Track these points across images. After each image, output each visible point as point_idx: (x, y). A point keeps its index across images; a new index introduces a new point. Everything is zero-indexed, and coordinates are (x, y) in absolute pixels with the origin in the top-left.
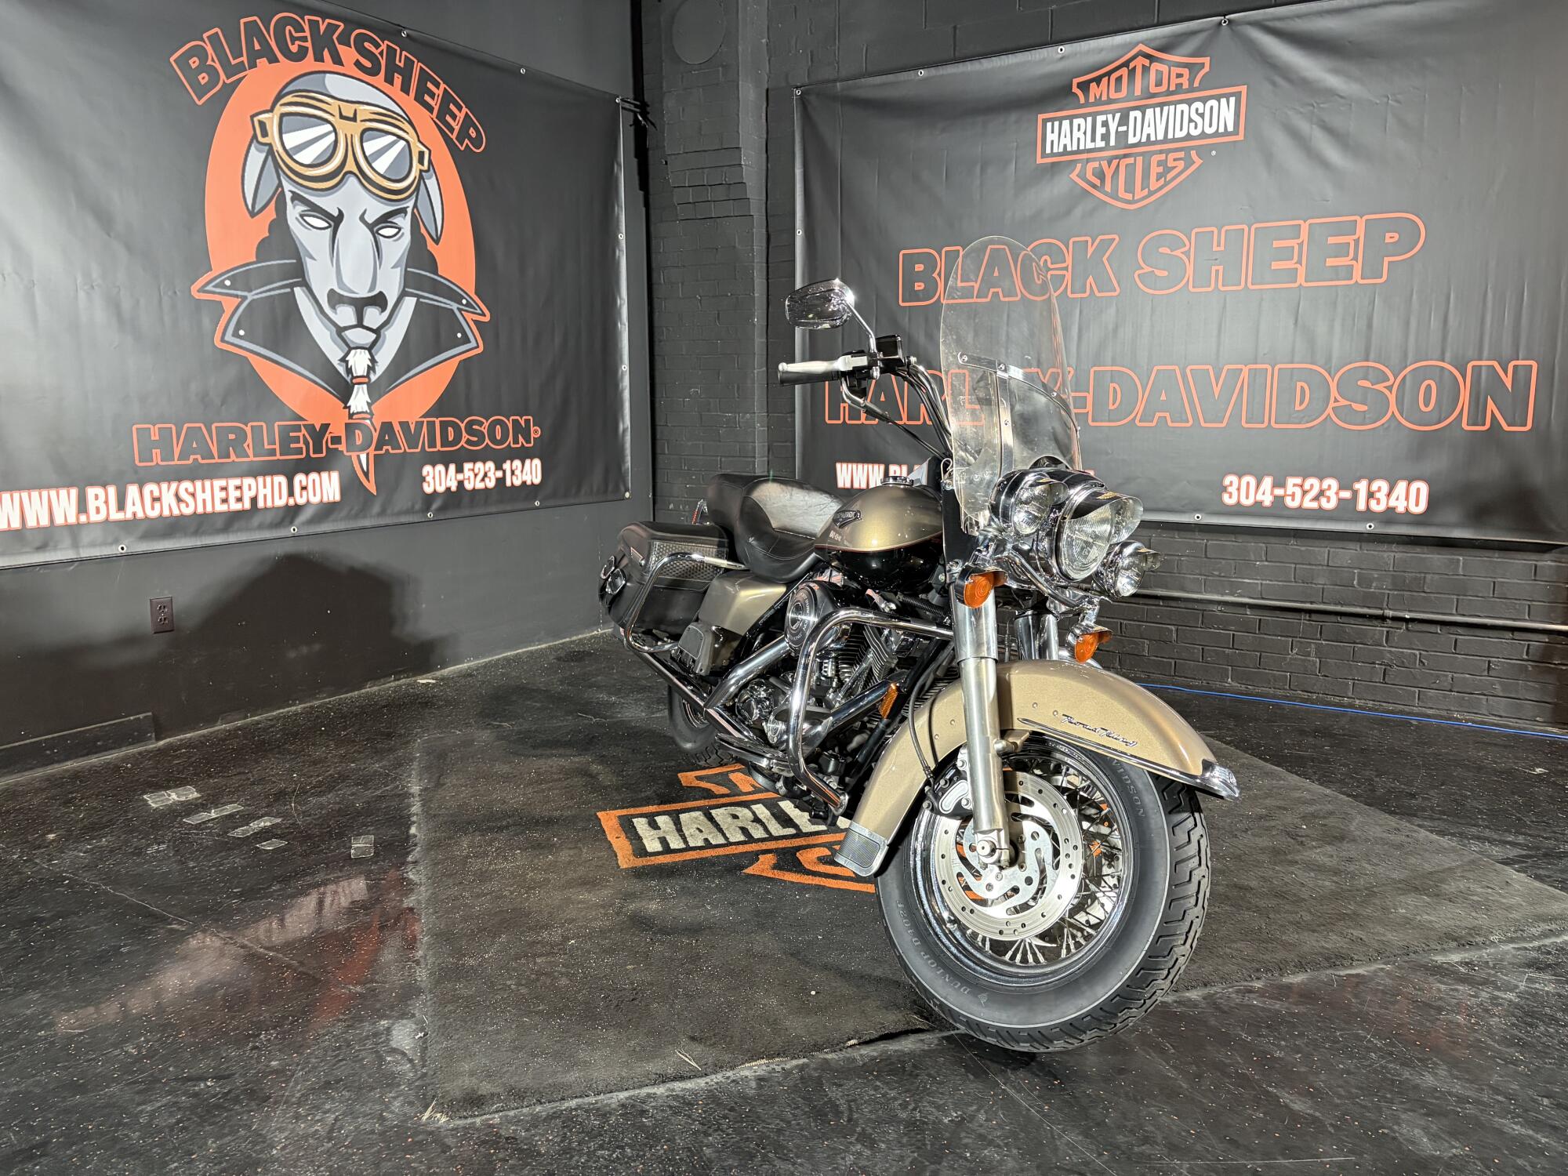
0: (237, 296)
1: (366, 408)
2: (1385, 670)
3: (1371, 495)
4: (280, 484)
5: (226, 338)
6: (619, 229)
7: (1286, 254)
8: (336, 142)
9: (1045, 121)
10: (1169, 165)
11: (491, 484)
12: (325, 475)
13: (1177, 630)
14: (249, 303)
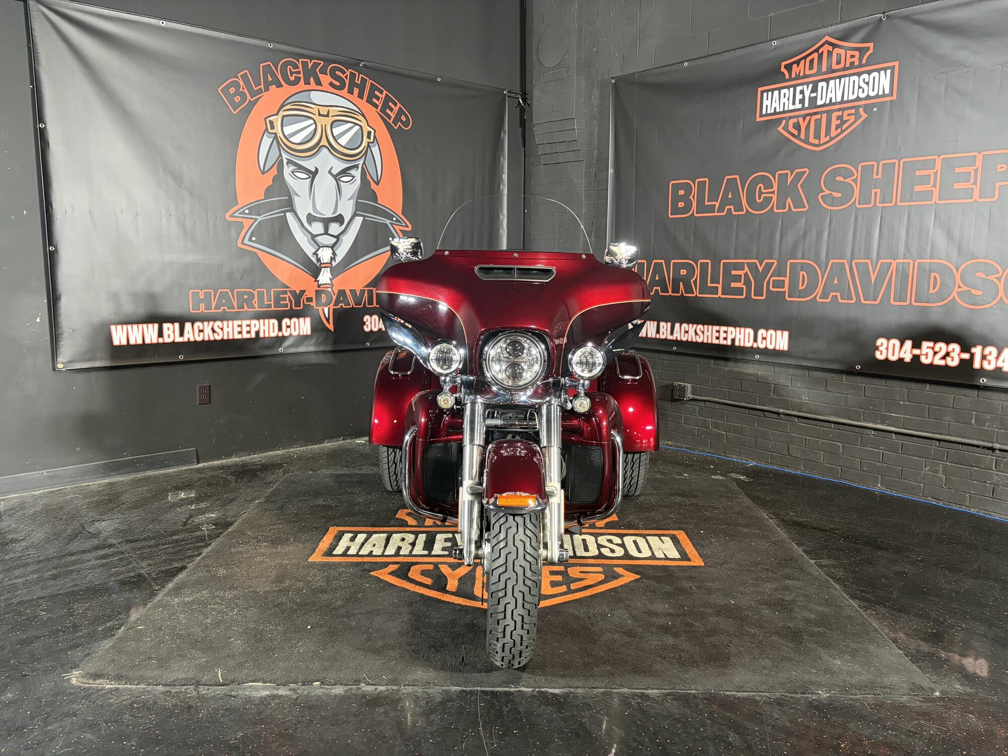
0: (252, 219)
1: (329, 282)
2: (994, 488)
3: (984, 357)
4: (273, 324)
5: (245, 242)
6: (503, 172)
7: (925, 180)
8: (316, 129)
9: (762, 92)
10: (845, 119)
12: (301, 319)
13: (843, 447)
14: (259, 222)
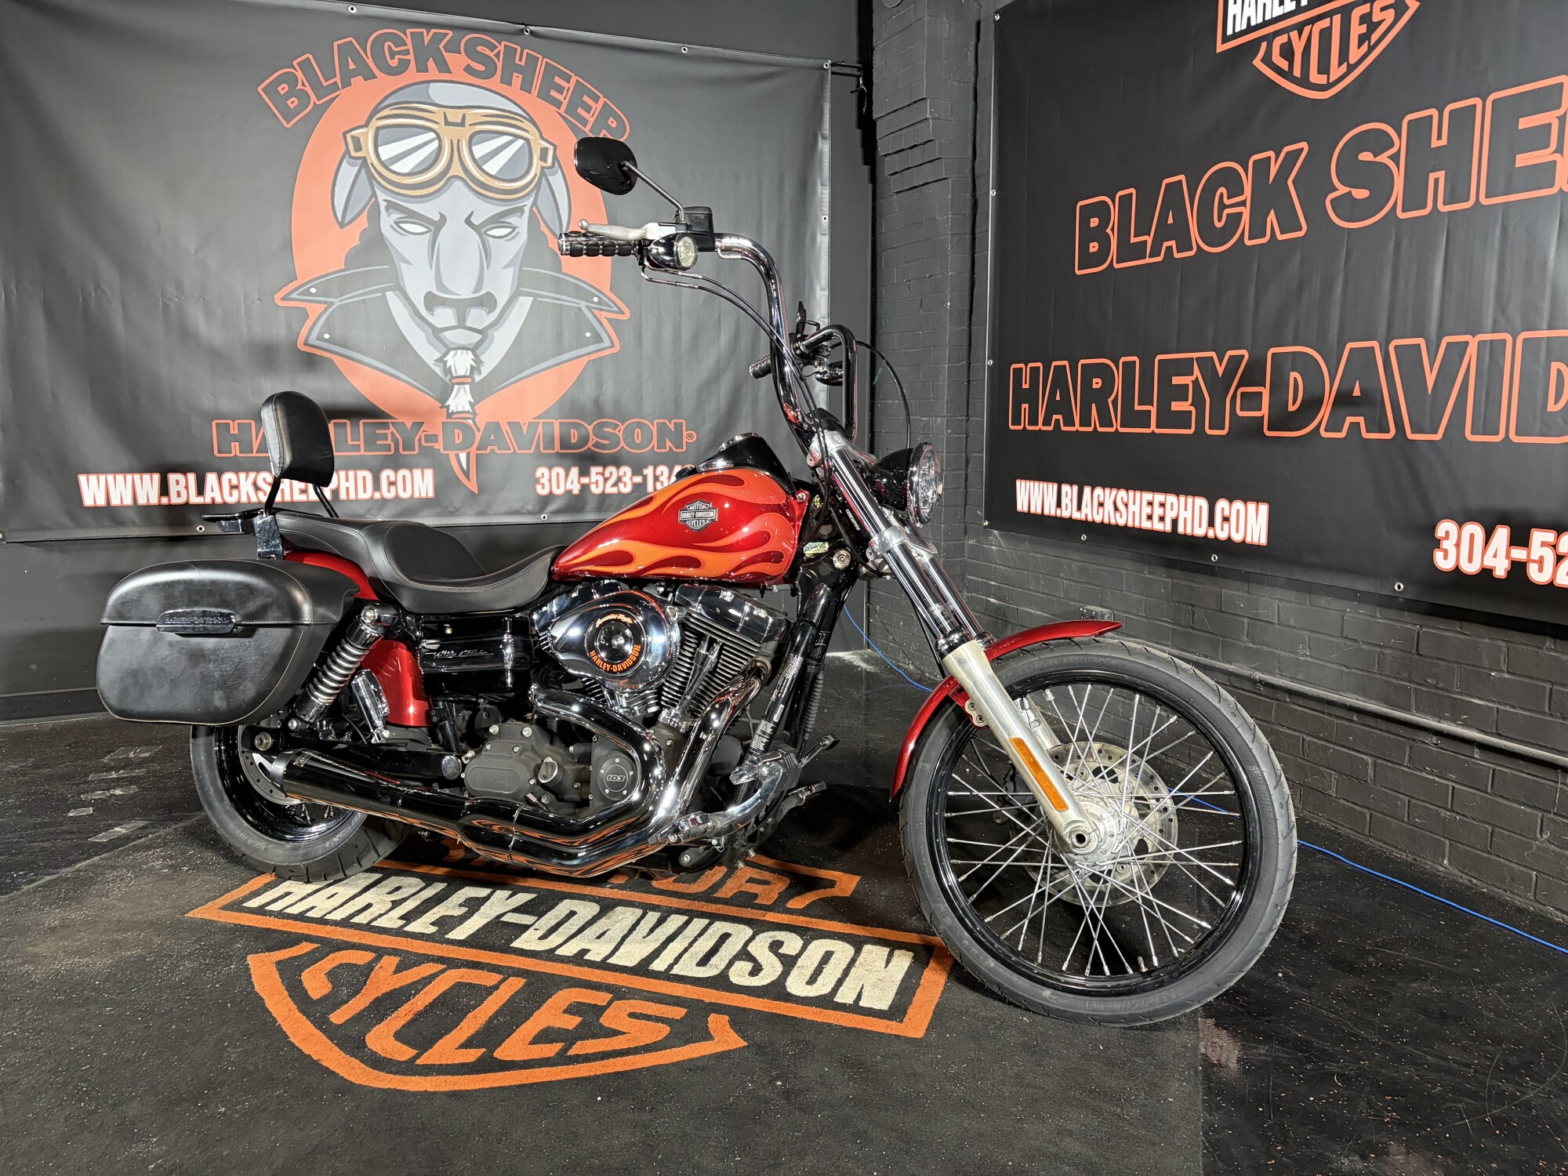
0: (325, 303)
1: (468, 408)
4: (364, 478)
5: (310, 342)
6: (820, 207)
7: (1540, 137)
8: (440, 149)
10: (1376, 18)
11: (626, 489)
12: (417, 472)
13: (1375, 765)
14: (334, 310)
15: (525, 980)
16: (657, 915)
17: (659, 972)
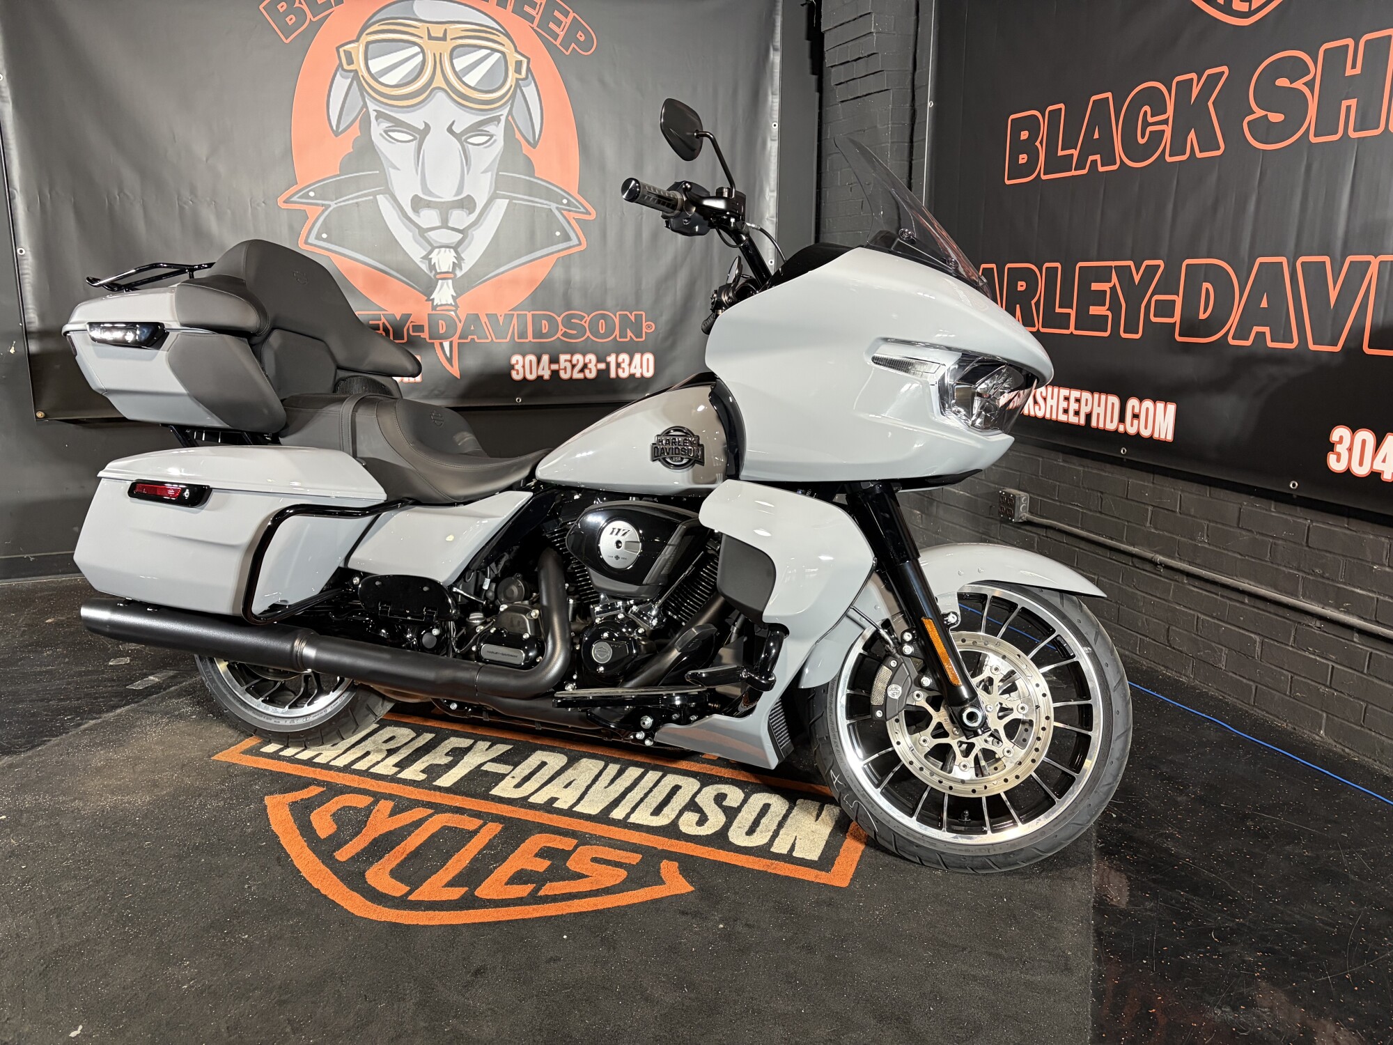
0: (323, 205)
1: (451, 301)
5: (310, 241)
6: (772, 118)
8: (424, 62)
11: (591, 375)
13: (1262, 643)
14: (331, 212)
15: (501, 826)
16: (617, 767)
17: (619, 820)
